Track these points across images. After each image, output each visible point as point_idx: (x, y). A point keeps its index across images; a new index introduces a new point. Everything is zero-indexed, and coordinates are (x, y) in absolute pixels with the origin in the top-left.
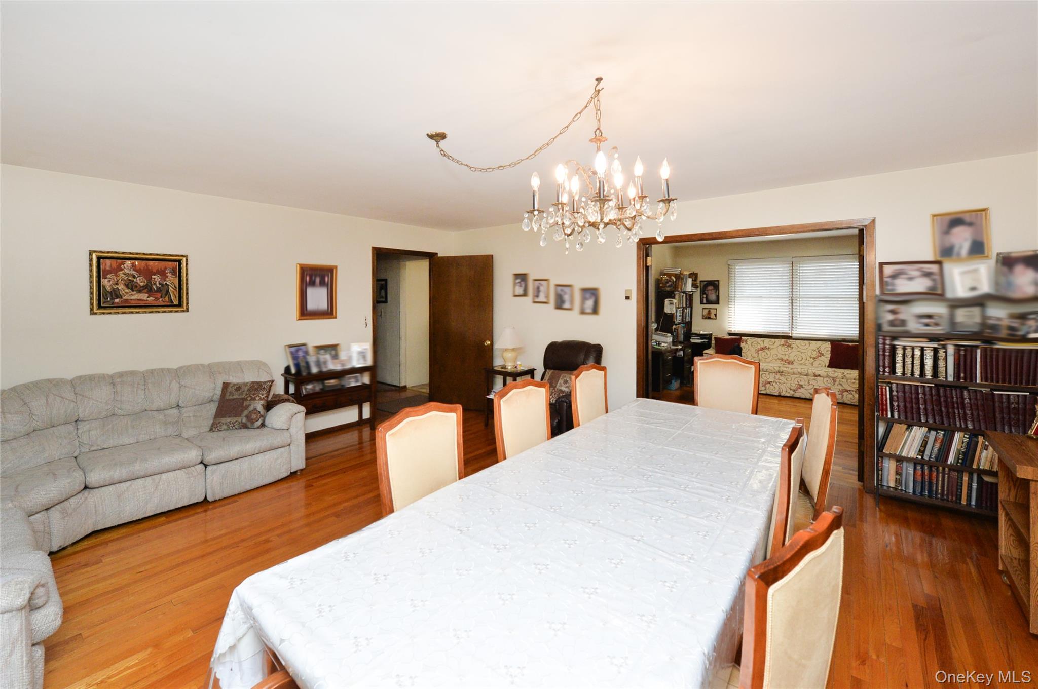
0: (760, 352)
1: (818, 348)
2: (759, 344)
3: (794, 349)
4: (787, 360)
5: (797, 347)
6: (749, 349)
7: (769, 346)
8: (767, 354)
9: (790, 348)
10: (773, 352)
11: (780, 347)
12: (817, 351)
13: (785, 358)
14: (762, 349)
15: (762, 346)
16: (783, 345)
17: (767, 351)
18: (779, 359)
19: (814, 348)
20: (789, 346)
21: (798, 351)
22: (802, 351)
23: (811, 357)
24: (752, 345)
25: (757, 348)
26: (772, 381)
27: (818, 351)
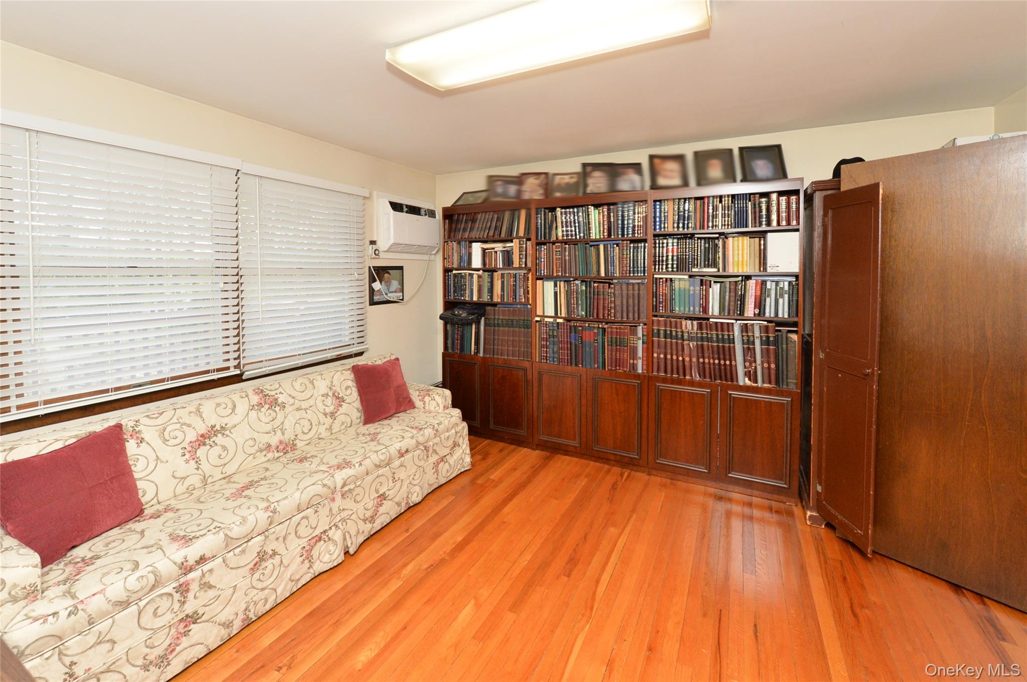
0: (201, 452)
1: (331, 389)
2: (189, 426)
3: (288, 409)
4: (281, 442)
5: (292, 401)
6: (158, 458)
7: (225, 420)
8: (224, 448)
9: (277, 409)
10: (241, 435)
11: (253, 414)
12: (330, 394)
13: (274, 440)
14: (203, 440)
15: (202, 429)
16: (260, 405)
17: (219, 439)
18: (261, 451)
19: (324, 390)
20: (274, 403)
21: (298, 409)
22: (304, 405)
23: (325, 414)
24: (165, 441)
25: (185, 444)
26: (327, 528)
27: (334, 395)
